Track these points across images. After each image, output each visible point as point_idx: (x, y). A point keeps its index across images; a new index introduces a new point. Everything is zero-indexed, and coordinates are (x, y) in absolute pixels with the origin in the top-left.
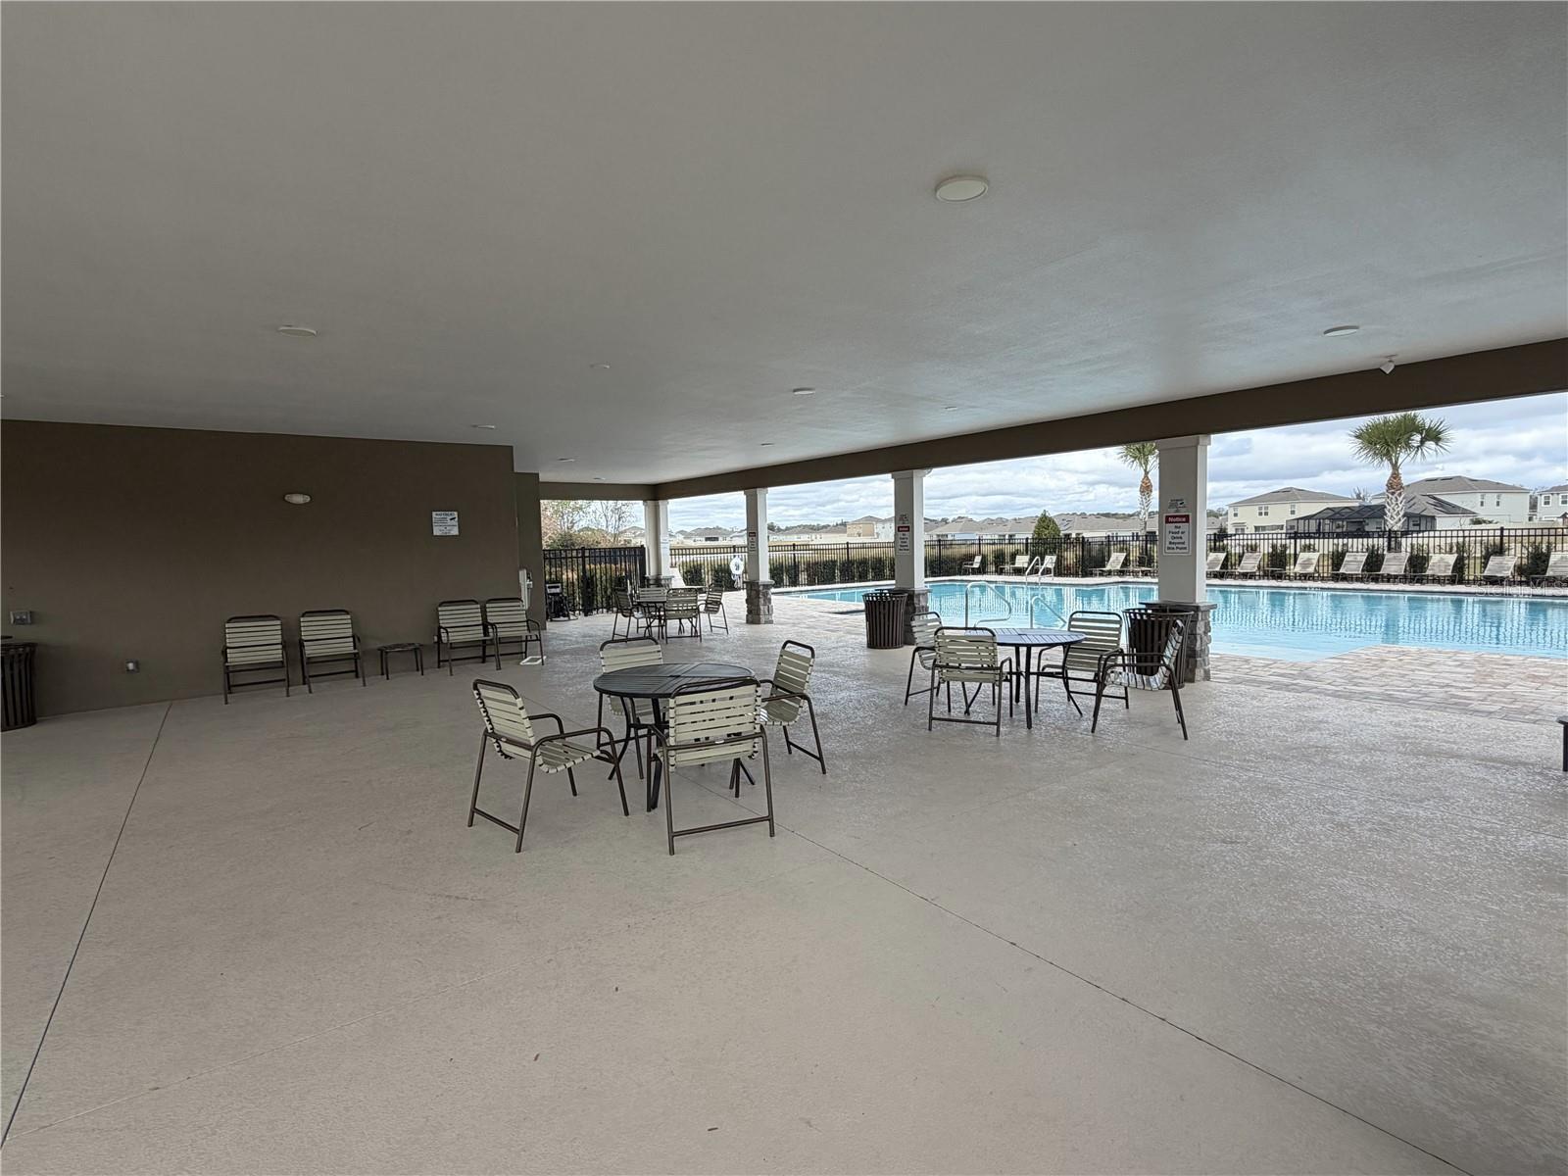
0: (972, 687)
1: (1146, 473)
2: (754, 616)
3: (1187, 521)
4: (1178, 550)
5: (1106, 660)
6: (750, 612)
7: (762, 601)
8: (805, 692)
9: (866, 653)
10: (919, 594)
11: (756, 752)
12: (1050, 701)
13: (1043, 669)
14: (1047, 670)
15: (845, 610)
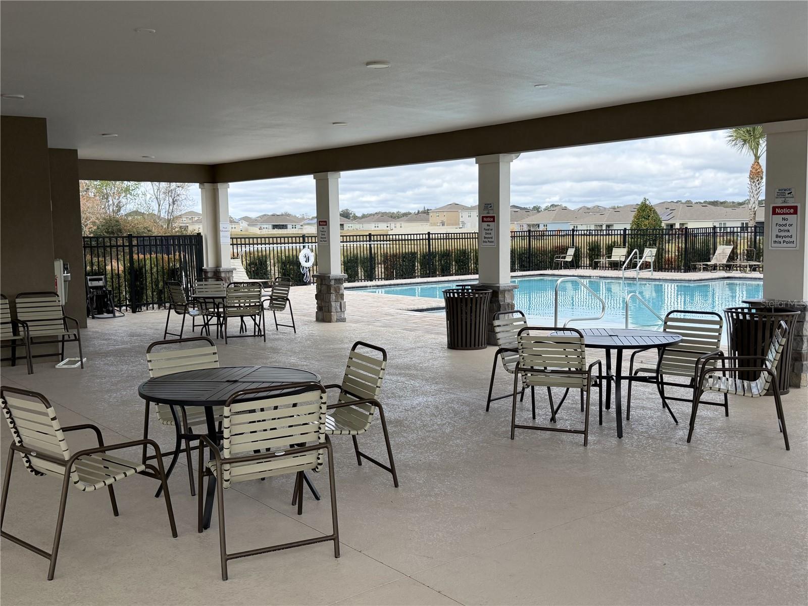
0: (558, 392)
1: (756, 157)
2: (324, 313)
3: (795, 213)
4: (785, 244)
5: (704, 364)
6: (320, 308)
7: (333, 297)
8: (376, 397)
9: (446, 354)
10: (504, 291)
11: (320, 464)
12: (643, 408)
13: (636, 373)
14: (640, 374)
15: (425, 307)
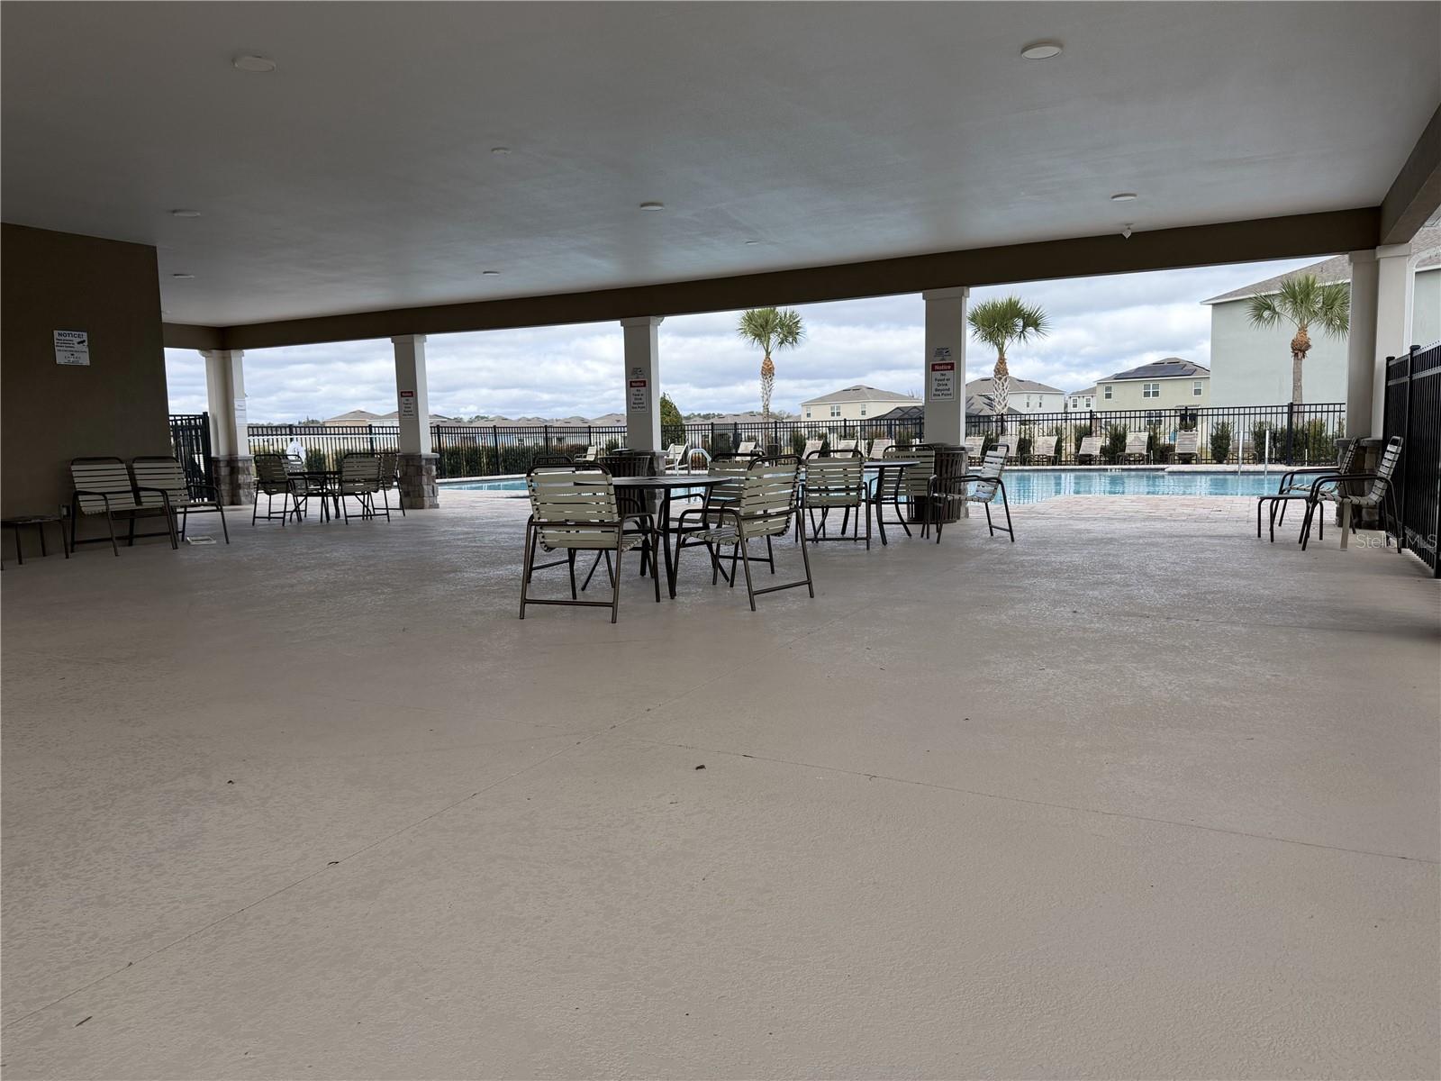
1: (768, 353)
2: (413, 499)
3: (952, 369)
4: (943, 397)
6: (405, 493)
10: (658, 457)
